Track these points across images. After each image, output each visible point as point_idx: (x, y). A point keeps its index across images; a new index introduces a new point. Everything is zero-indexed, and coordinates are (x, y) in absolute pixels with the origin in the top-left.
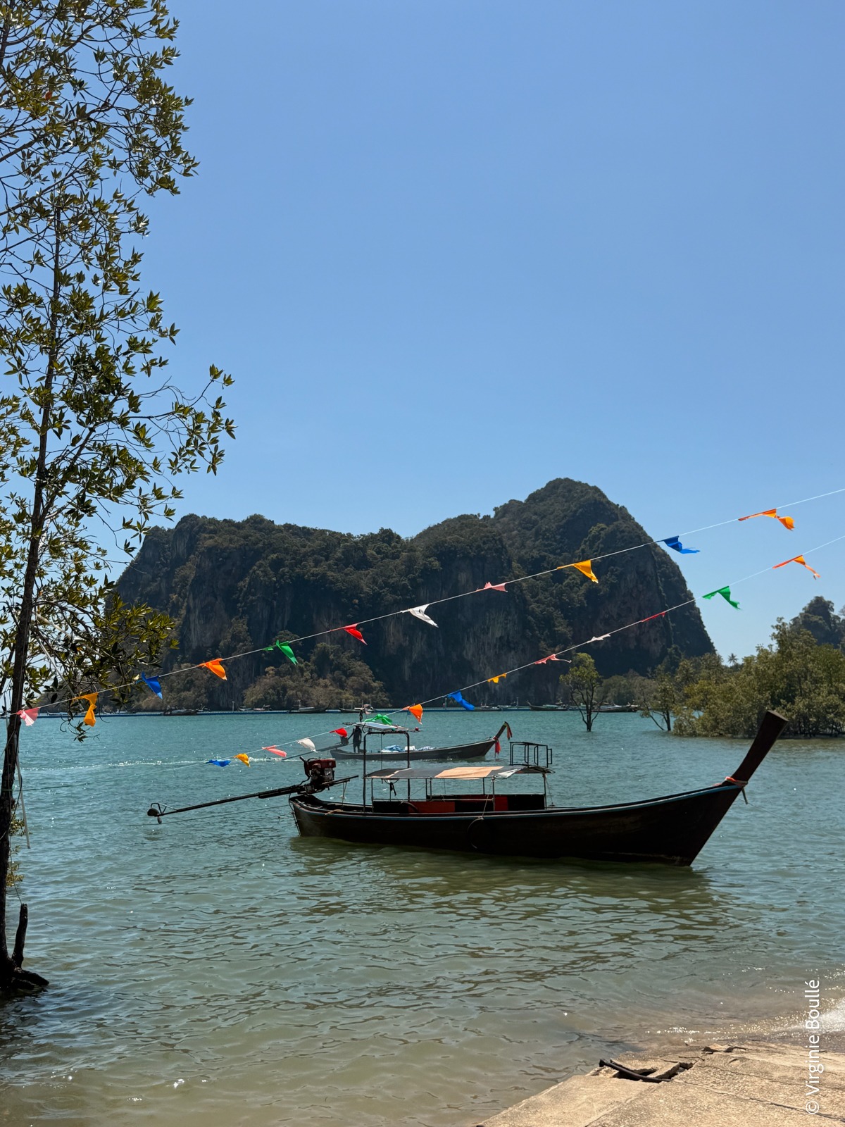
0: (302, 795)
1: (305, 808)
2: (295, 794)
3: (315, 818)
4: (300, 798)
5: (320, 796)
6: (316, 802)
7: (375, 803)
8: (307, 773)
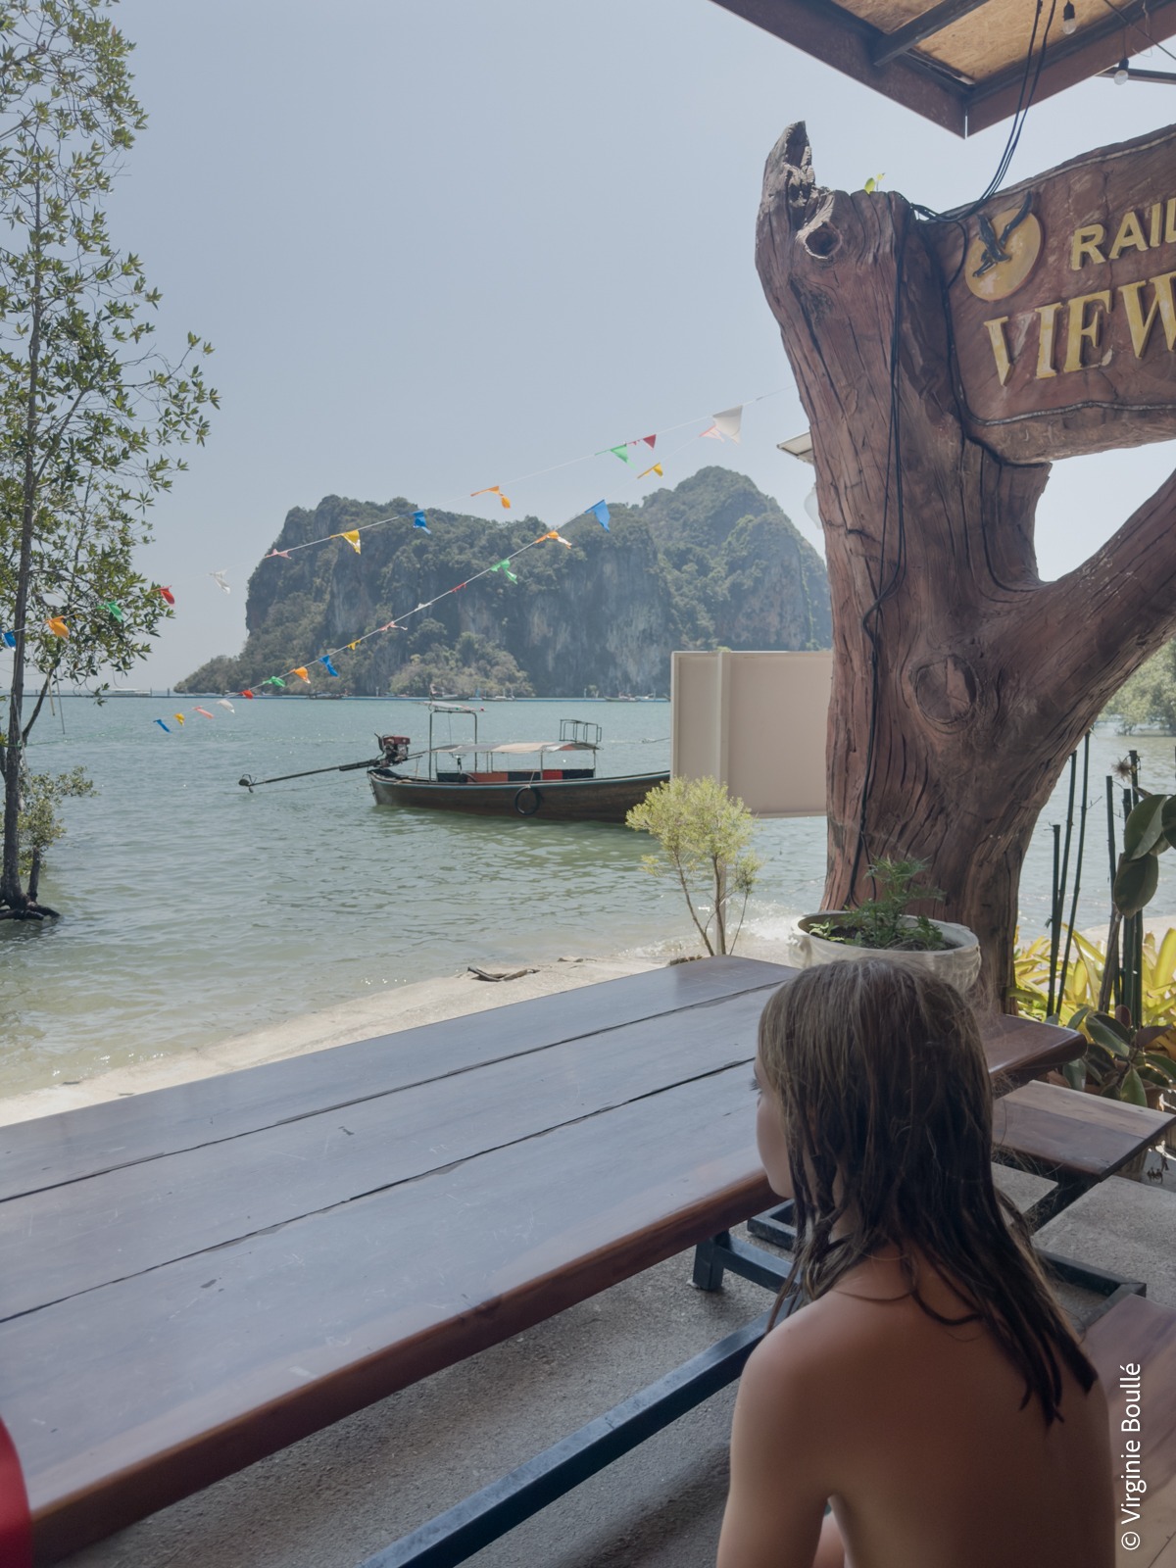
0: (379, 768)
1: (379, 779)
2: (372, 768)
3: (390, 788)
4: (376, 771)
5: (394, 769)
6: (388, 774)
7: (439, 775)
8: (381, 748)
